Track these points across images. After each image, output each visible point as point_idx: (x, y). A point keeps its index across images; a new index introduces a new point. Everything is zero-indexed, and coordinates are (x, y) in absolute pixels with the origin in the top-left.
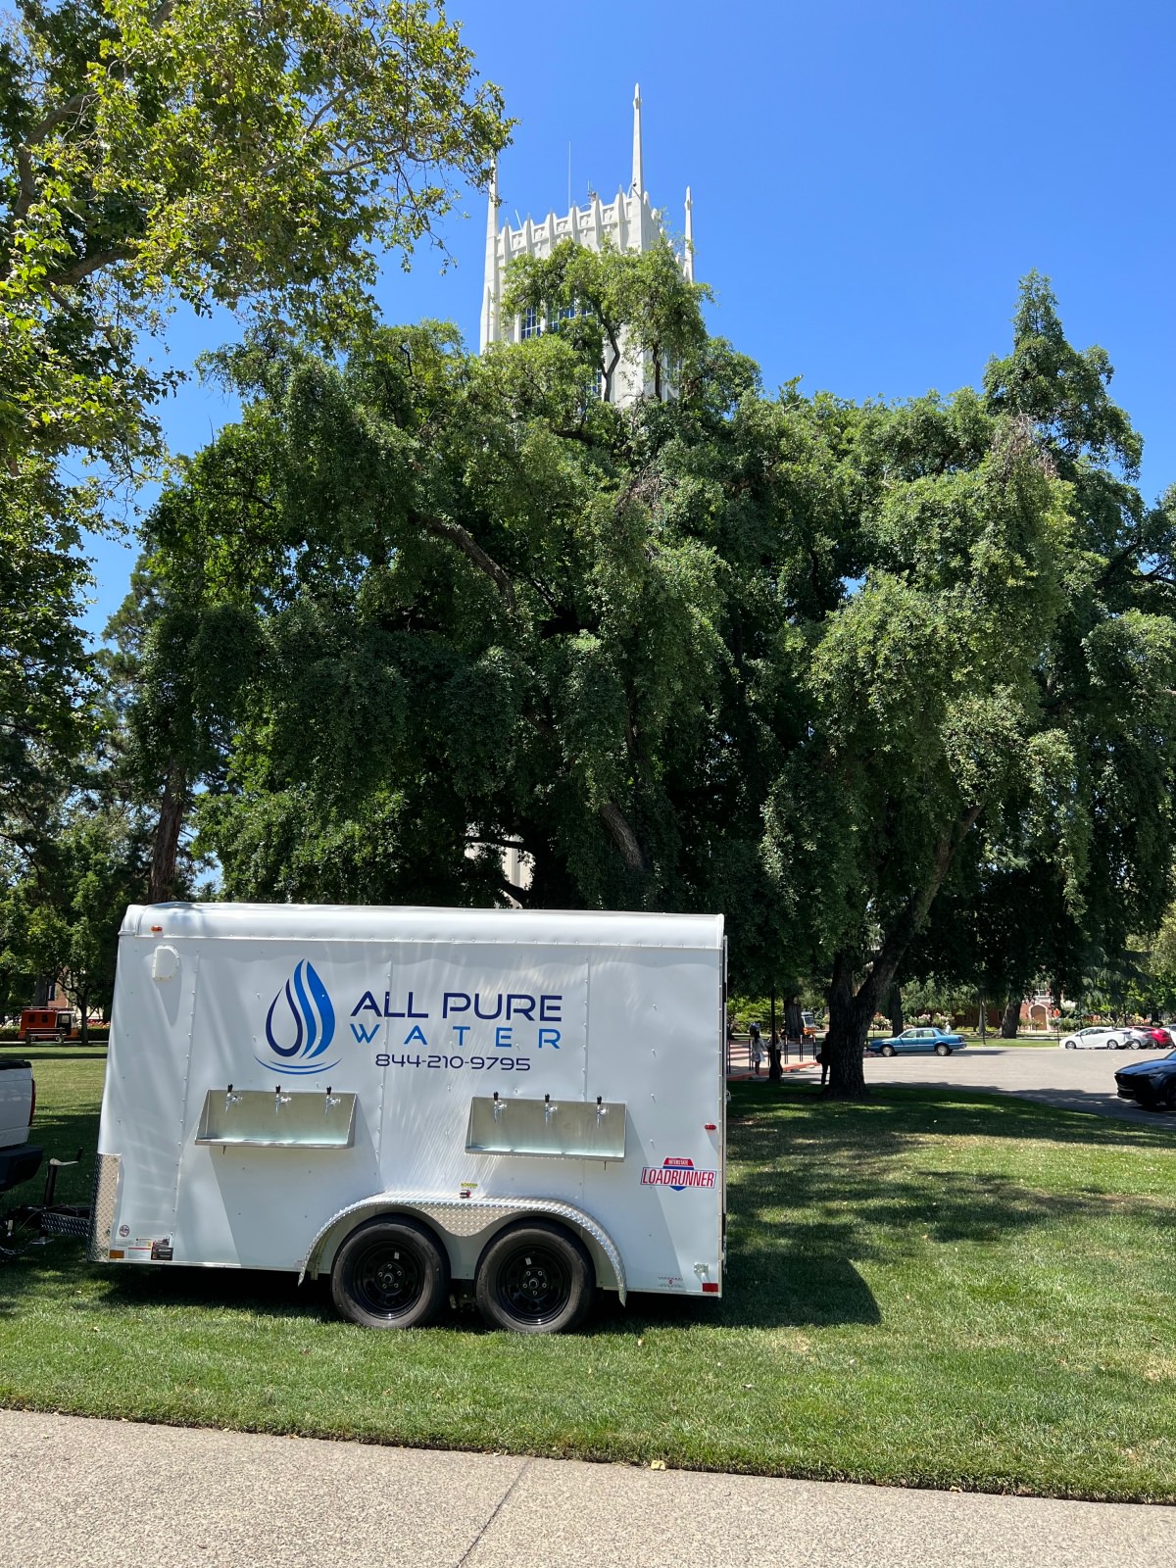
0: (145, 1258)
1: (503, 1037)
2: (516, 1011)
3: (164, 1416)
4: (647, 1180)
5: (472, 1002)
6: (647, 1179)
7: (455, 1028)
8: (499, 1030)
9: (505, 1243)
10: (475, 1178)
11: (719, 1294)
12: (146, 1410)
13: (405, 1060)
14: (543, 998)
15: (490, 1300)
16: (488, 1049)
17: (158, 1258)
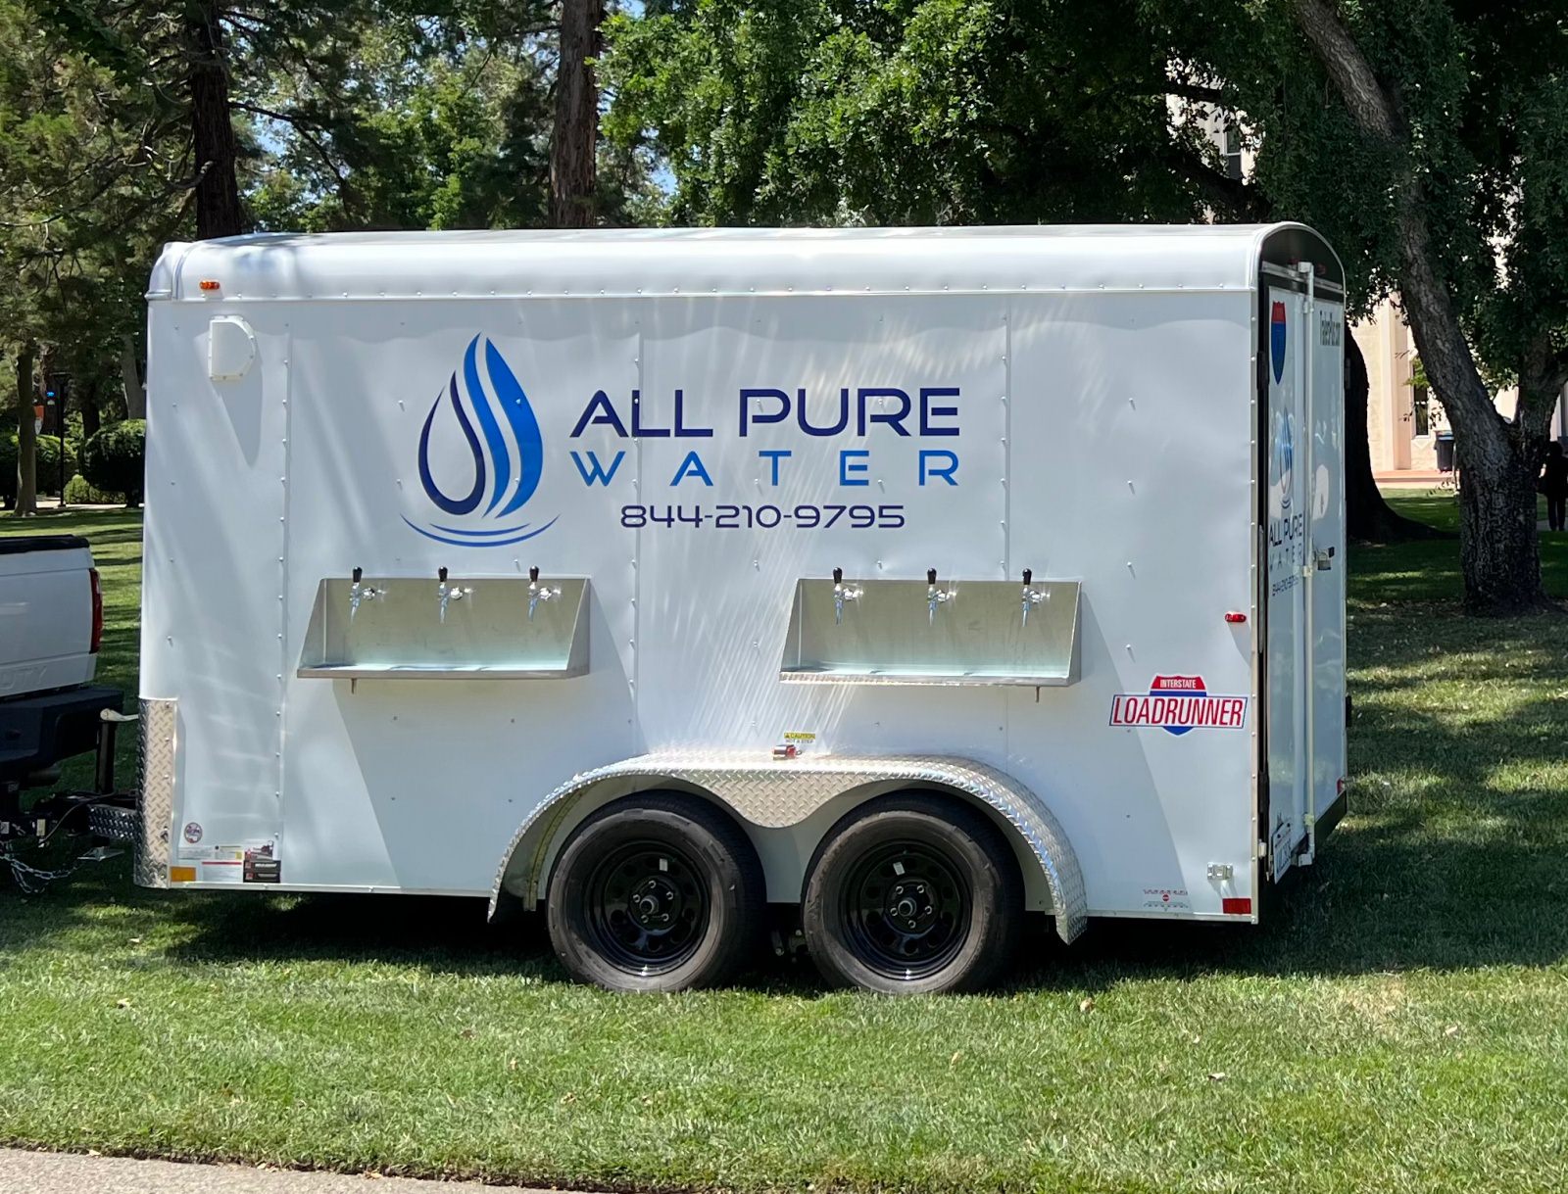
0: (233, 878)
1: (852, 468)
2: (875, 419)
3: (160, 1145)
4: (1121, 717)
5: (792, 406)
6: (1122, 714)
7: (762, 454)
8: (844, 454)
9: (850, 838)
10: (810, 724)
11: (1253, 918)
12: (129, 1137)
13: (674, 515)
14: (925, 393)
15: (826, 937)
16: (826, 491)
17: (257, 879)
